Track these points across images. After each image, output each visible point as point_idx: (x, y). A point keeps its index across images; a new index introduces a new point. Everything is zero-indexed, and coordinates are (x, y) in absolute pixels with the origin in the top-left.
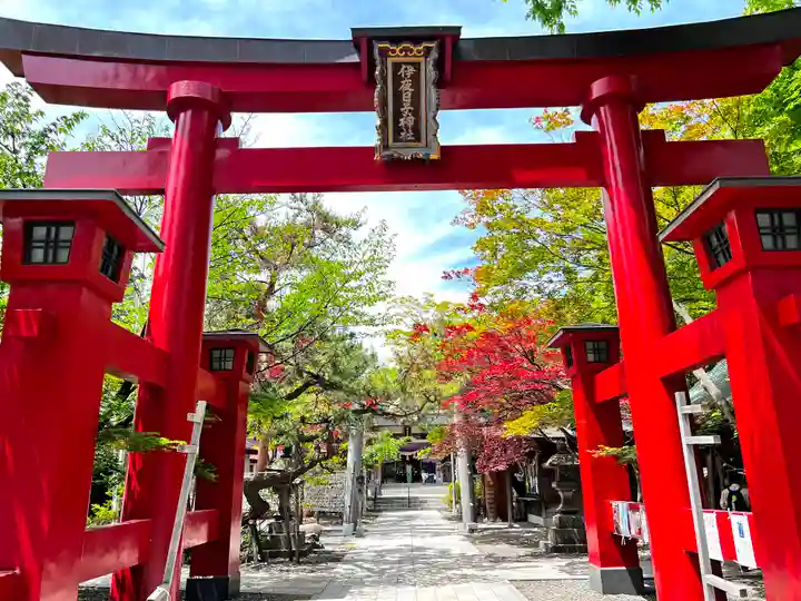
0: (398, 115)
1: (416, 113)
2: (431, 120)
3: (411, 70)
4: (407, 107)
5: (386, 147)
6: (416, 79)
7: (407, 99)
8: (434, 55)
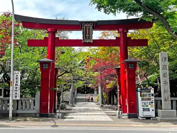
0: (86, 35)
1: (89, 34)
2: (91, 36)
3: (88, 27)
4: (87, 34)
5: (84, 40)
6: (89, 29)
7: (87, 32)
8: (92, 25)
